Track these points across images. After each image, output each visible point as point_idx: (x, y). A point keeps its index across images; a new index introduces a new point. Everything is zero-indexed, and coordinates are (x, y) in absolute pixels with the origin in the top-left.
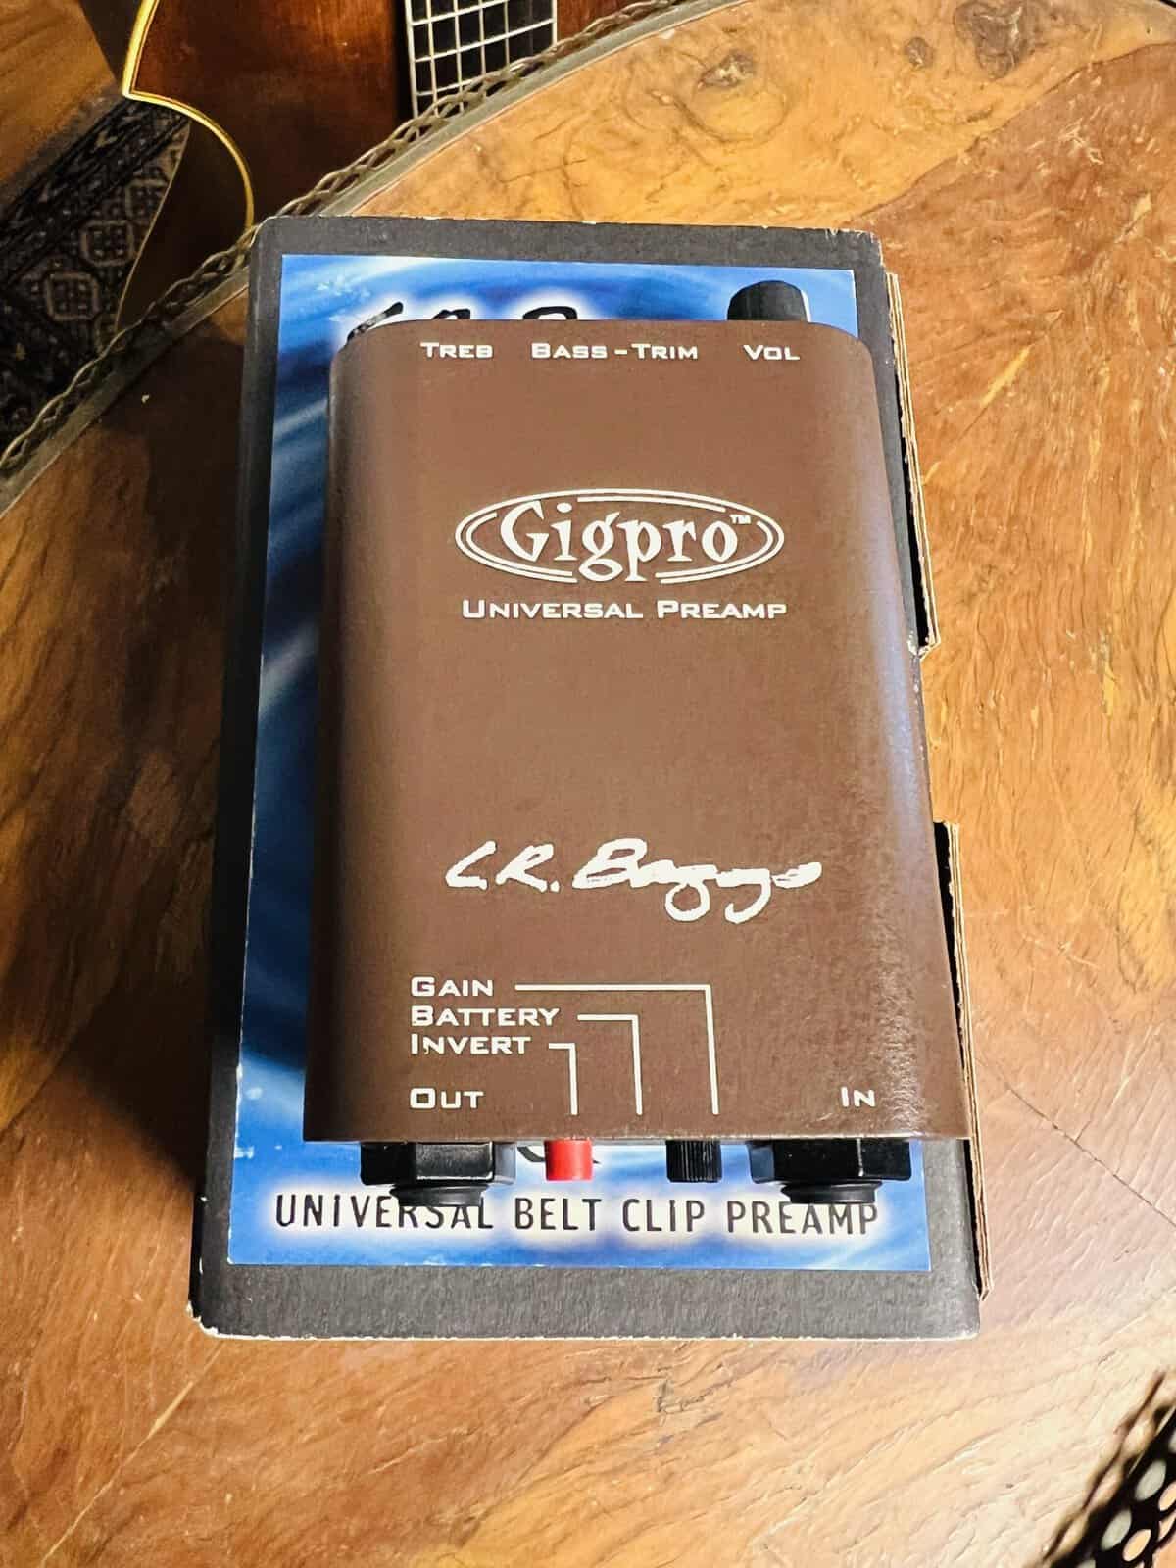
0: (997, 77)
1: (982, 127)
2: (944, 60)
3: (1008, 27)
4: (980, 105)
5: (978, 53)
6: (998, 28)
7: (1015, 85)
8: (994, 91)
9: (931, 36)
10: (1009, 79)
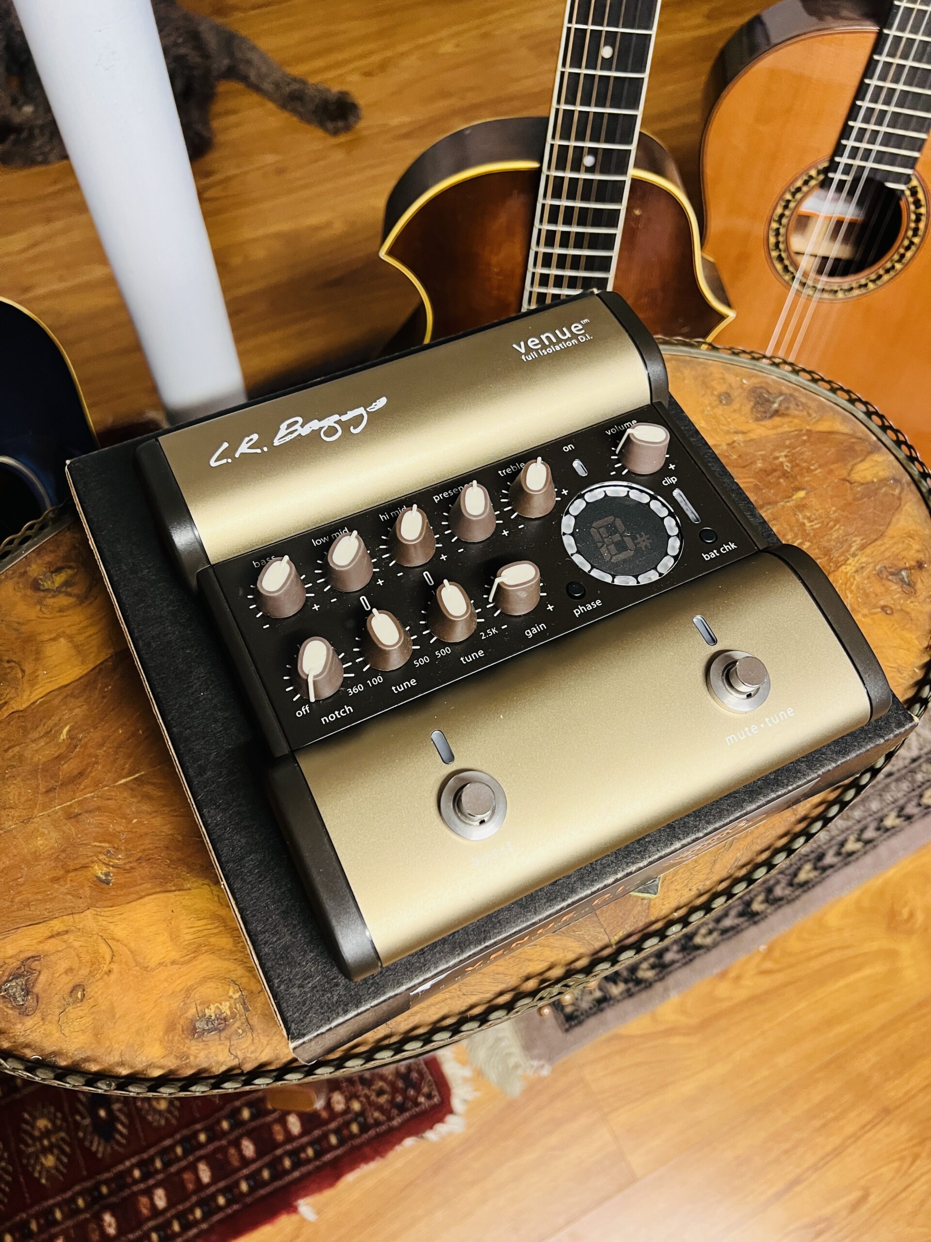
0: (757, 420)
1: (739, 438)
2: (736, 405)
3: (774, 402)
4: (744, 428)
5: (754, 407)
6: (768, 400)
7: (764, 426)
8: (752, 425)
9: (735, 393)
10: (763, 423)
